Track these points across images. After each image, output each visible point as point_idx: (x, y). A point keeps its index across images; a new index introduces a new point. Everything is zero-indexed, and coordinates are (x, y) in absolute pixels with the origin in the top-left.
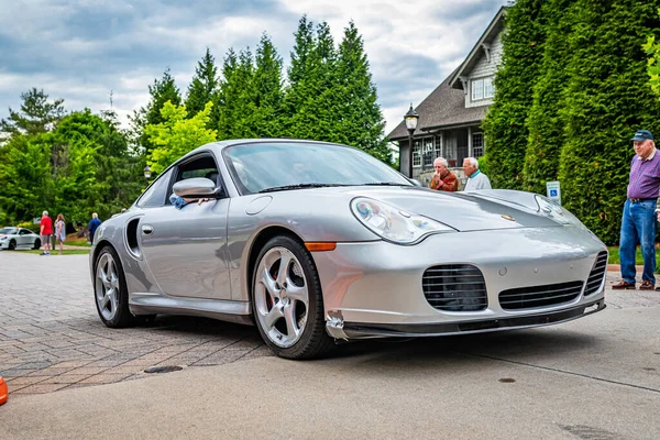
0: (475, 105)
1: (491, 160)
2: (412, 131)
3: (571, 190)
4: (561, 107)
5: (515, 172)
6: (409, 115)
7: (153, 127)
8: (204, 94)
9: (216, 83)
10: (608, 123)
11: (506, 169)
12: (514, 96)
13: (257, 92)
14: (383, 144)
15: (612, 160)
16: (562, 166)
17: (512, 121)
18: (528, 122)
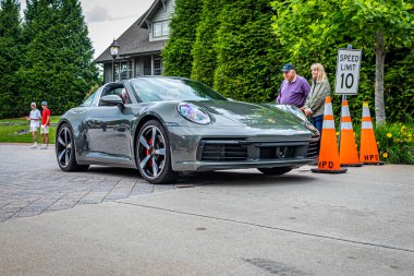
0: (156, 40)
2: (115, 56)
4: (215, 42)
6: (113, 46)
10: (246, 53)
12: (183, 34)
14: (92, 65)
16: (216, 82)
17: (182, 51)
18: (193, 52)
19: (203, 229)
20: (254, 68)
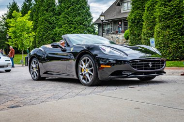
0: (125, 11)
1: (130, 31)
2: (102, 21)
3: (159, 41)
4: (155, 12)
5: (139, 35)
6: (101, 15)
7: (9, 20)
8: (28, 8)
9: (32, 4)
10: (171, 17)
11: (135, 34)
12: (138, 8)
13: (47, 7)
14: (92, 25)
15: (173, 30)
16: (155, 33)
17: (138, 17)
18: (143, 18)
19: (138, 108)
20: (176, 25)
